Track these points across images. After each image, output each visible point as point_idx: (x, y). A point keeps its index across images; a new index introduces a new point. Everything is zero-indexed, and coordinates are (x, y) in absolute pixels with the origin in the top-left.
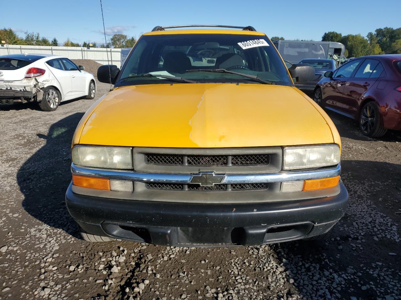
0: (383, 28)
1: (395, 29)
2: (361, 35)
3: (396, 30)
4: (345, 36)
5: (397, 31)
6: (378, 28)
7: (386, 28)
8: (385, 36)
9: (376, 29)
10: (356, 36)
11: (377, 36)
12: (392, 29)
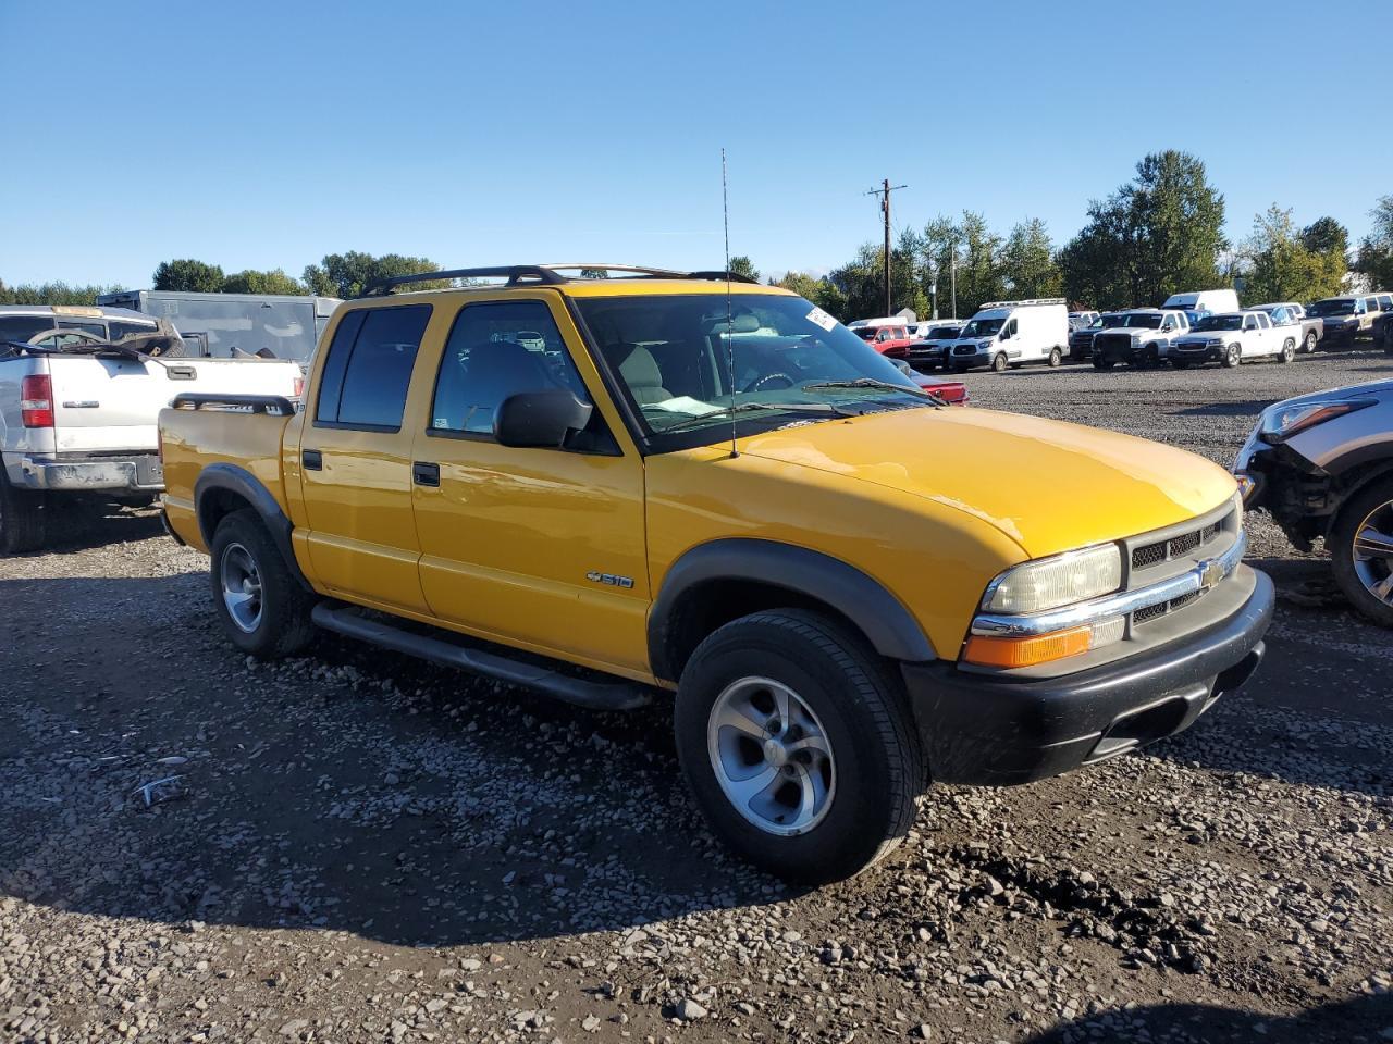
0: (343, 256)
1: (378, 258)
2: (286, 274)
3: (382, 260)
4: (234, 277)
5: (385, 264)
6: (330, 255)
7: (351, 255)
8: (354, 280)
9: (323, 257)
10: (270, 275)
11: (331, 278)
12: (369, 258)
